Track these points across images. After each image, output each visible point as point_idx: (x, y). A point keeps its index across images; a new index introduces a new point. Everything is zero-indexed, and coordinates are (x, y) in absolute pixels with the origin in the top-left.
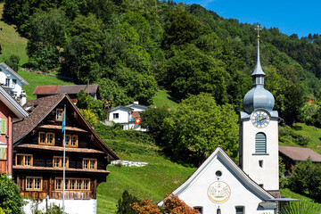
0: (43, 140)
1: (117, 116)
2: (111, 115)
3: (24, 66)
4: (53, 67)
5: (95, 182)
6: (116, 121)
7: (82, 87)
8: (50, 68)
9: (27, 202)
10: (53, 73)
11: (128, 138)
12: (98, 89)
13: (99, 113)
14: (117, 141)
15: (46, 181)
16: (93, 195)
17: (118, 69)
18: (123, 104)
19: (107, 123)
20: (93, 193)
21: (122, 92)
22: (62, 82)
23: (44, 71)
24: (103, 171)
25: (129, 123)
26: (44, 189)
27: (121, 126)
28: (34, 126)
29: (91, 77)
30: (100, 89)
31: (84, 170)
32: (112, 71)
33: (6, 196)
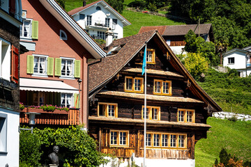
0: (130, 86)
1: (232, 60)
2: (226, 60)
3: (130, 6)
4: (163, 6)
5: (193, 138)
6: (232, 67)
7: (192, 27)
8: (158, 7)
9: (108, 161)
10: (162, 12)
11: (245, 87)
12: (211, 30)
13: (210, 57)
14: (232, 91)
15: (134, 136)
16: (191, 154)
17: (236, 6)
18: (241, 47)
19: (221, 70)
20: (190, 152)
21: (240, 32)
22: (172, 22)
23: (152, 10)
24: (203, 125)
25: (247, 69)
26: (131, 145)
27: (237, 73)
28: (119, 69)
29: (205, 16)
30: (214, 29)
31: (179, 123)
32: (229, 9)
33: (77, 152)
